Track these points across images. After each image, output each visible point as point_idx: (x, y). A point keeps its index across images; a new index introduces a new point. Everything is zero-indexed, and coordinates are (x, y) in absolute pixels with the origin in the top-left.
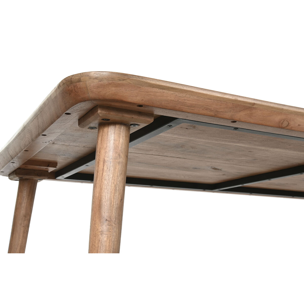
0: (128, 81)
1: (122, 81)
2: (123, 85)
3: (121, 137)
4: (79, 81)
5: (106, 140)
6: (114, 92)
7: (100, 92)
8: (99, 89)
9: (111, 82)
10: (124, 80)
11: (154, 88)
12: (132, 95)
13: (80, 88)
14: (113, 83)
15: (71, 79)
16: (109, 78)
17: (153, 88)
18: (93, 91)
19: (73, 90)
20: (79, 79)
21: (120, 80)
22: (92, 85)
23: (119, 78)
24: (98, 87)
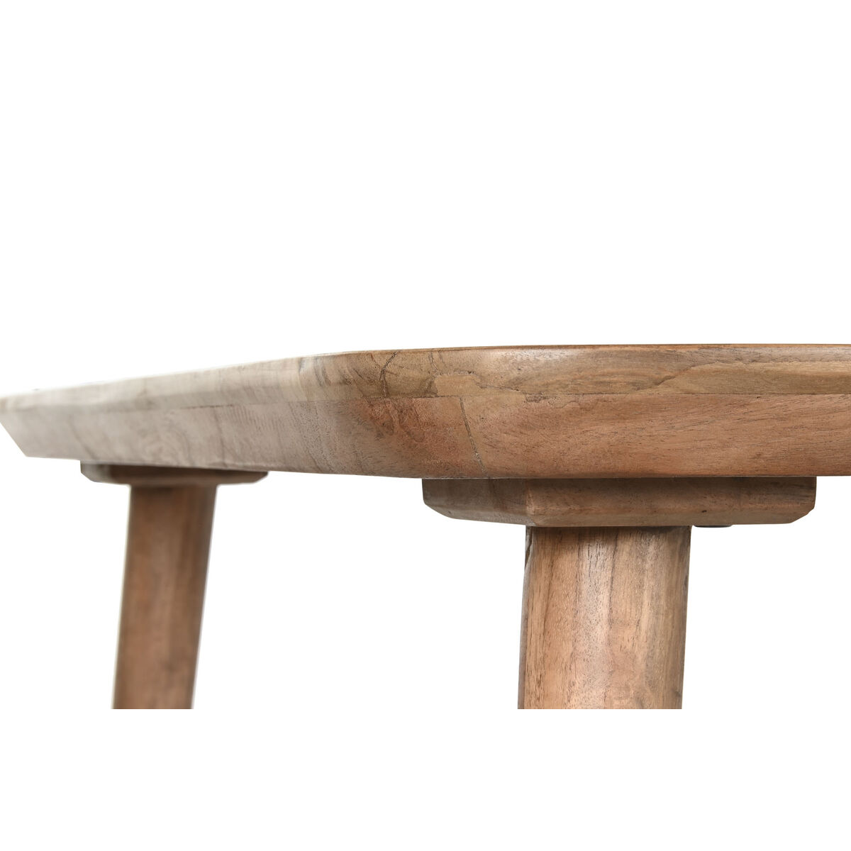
0: (683, 383)
1: (649, 391)
2: (654, 407)
3: (646, 601)
4: (426, 390)
5: (570, 618)
6: (609, 443)
7: (538, 445)
8: (529, 433)
9: (593, 398)
10: (659, 384)
11: (818, 397)
12: (702, 444)
13: (431, 424)
14: (600, 404)
15: (383, 372)
16: (579, 381)
17: (814, 394)
18: (498, 442)
19: (397, 425)
20: (424, 381)
21: (638, 386)
22: (493, 415)
23: (633, 374)
24: (525, 426)
